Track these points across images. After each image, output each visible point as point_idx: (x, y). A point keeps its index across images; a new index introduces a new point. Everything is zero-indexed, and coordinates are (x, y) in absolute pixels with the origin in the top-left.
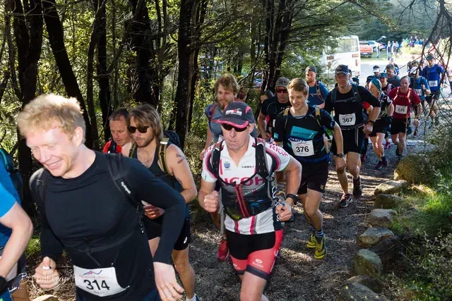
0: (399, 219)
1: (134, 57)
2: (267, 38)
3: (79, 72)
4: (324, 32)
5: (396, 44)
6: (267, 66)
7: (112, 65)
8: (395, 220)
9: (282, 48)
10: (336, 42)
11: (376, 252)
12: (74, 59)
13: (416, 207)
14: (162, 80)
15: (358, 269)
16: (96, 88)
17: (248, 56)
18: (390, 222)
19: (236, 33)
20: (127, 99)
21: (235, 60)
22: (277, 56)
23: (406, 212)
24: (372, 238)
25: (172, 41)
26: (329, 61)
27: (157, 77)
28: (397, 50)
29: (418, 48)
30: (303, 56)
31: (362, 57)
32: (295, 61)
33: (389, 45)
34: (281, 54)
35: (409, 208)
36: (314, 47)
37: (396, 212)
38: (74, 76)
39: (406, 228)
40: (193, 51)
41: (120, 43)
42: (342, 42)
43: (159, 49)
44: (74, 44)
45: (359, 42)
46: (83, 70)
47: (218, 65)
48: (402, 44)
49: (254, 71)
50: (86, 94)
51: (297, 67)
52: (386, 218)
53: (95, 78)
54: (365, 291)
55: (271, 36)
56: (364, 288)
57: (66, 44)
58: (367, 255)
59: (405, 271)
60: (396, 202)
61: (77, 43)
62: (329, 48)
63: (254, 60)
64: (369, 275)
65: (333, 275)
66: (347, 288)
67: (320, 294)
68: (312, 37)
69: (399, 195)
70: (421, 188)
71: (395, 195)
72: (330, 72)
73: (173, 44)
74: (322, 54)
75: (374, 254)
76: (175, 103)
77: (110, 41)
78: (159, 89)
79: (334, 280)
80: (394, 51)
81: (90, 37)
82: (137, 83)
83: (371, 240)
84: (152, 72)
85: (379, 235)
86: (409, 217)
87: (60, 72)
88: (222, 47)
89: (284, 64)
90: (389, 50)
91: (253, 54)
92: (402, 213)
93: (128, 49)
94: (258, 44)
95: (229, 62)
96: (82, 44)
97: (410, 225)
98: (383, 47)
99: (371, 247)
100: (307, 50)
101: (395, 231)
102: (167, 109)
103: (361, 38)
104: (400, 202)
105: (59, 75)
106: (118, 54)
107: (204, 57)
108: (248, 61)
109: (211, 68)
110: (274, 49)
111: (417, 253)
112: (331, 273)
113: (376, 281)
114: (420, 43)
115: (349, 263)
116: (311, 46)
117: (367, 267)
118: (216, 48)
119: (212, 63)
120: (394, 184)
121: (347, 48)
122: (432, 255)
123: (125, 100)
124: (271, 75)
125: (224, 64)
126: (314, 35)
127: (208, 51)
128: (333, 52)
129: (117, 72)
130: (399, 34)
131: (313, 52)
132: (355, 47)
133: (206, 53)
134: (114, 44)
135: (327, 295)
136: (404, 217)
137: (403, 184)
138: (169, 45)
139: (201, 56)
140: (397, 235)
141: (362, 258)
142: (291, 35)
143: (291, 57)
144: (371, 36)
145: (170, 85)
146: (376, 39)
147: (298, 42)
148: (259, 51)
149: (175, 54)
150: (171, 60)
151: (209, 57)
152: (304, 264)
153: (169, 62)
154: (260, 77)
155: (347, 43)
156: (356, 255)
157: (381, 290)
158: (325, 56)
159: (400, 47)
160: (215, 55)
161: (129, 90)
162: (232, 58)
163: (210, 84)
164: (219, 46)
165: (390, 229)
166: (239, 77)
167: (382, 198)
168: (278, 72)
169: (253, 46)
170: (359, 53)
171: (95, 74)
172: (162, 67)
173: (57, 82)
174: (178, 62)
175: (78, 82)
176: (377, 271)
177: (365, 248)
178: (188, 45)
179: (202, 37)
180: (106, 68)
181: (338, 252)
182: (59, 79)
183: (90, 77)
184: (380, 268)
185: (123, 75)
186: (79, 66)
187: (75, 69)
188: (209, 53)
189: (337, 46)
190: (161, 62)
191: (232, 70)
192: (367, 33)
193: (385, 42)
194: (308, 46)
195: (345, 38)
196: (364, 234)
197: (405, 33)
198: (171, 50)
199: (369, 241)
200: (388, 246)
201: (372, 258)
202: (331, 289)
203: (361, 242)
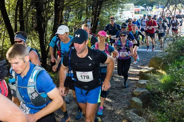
0: (151, 85)
1: (35, 12)
2: (93, 4)
3: (11, 18)
4: (118, 2)
5: (150, 8)
6: (93, 16)
7: (26, 15)
8: (149, 85)
9: (100, 9)
10: (124, 6)
11: (140, 99)
12: (9, 12)
13: (158, 79)
14: (47, 22)
15: (132, 106)
16: (19, 25)
17: (85, 12)
18: (147, 86)
19: (80, 2)
20: (32, 30)
21: (79, 14)
22: (98, 12)
23: (154, 81)
24: (138, 92)
25: (52, 5)
26: (120, 14)
27: (45, 21)
28: (151, 10)
29: (160, 9)
30: (109, 12)
31: (135, 13)
32: (105, 15)
33: (147, 8)
34: (99, 11)
35: (155, 80)
36: (114, 8)
37: (149, 81)
38: (9, 19)
39: (154, 89)
40: (61, 9)
41: (29, 6)
42: (126, 6)
43: (46, 9)
44: (9, 6)
45: (134, 6)
46: (13, 17)
47: (71, 16)
48: (153, 8)
49: (87, 18)
50: (14, 28)
51: (106, 17)
52: (144, 84)
53: (18, 21)
54: (135, 116)
55: (95, 3)
56: (134, 114)
57: (6, 6)
58: (136, 100)
59: (153, 107)
60: (149, 77)
61: (11, 5)
62: (121, 9)
63: (87, 14)
64: (137, 108)
65: (121, 108)
66: (128, 113)
67: (114, 116)
68: (113, 4)
69: (151, 74)
70: (160, 71)
71: (149, 74)
72: (121, 20)
73: (52, 6)
74: (117, 11)
75: (139, 100)
76: (52, 32)
77: (25, 5)
78: (45, 26)
79: (121, 110)
80: (150, 11)
81: (16, 3)
82: (36, 23)
84: (43, 18)
85: (141, 91)
86: (155, 83)
87: (3, 18)
88: (73, 8)
89: (100, 16)
90: (147, 10)
91: (87, 11)
92: (152, 82)
93: (33, 8)
94: (89, 7)
95: (76, 15)
96: (13, 6)
97: (156, 87)
98: (145, 9)
99: (138, 96)
100: (111, 9)
101: (149, 90)
102: (49, 34)
103: (135, 5)
104: (151, 77)
105: (2, 19)
106: (28, 10)
107: (65, 12)
108: (84, 14)
109: (68, 17)
110: (96, 9)
111: (158, 99)
112: (120, 107)
113: (140, 111)
114: (161, 7)
115: (128, 103)
116: (112, 8)
117: (136, 105)
118: (71, 8)
119: (69, 15)
120: (148, 69)
121: (128, 9)
122: (166, 100)
123: (31, 31)
124: (95, 20)
125: (74, 15)
126: (114, 3)
127: (67, 9)
128: (122, 11)
129: (27, 18)
130: (152, 3)
131: (114, 11)
132: (132, 8)
133: (66, 11)
134: (26, 6)
135: (118, 117)
136: (153, 83)
137: (152, 69)
138: (50, 7)
139: (64, 12)
140: (150, 91)
141: (134, 101)
142: (104, 3)
143: (104, 12)
144: (139, 4)
145: (50, 24)
146: (142, 5)
147: (107, 6)
148: (89, 10)
149: (53, 11)
150: (51, 13)
151: (68, 12)
152: (108, 103)
153: (50, 14)
154: (90, 21)
155: (128, 7)
156: (131, 99)
157: (142, 115)
158: (119, 12)
159: (152, 9)
160: (70, 11)
161: (33, 26)
162: (78, 13)
163: (68, 24)
164: (72, 7)
165: (146, 89)
166: (81, 21)
167: (143, 75)
168: (98, 19)
169: (87, 8)
170: (134, 11)
171: (18, 19)
172: (47, 16)
173: (2, 22)
174: (54, 14)
175: (11, 22)
176: (140, 107)
177: (135, 97)
178: (59, 7)
179: (65, 3)
180: (23, 16)
181: (123, 98)
182: (3, 21)
183: (16, 20)
184: (141, 106)
185: (30, 20)
186: (11, 16)
187: (9, 16)
188: (67, 10)
189: (124, 8)
190: (47, 14)
191: (78, 18)
192: (138, 2)
193: (145, 7)
194: (111, 8)
195: (128, 4)
196: (135, 91)
197: (155, 3)
198: (51, 9)
199: (137, 94)
200: (146, 96)
201: (139, 101)
202: (120, 114)
203: (133, 94)
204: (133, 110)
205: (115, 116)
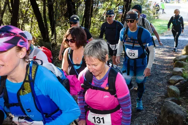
0: (186, 72)
6: (125, 3)
8: (184, 73)
11: (177, 87)
18: (182, 74)
24: (174, 80)
37: (184, 69)
52: (180, 72)
54: (175, 105)
56: (174, 103)
58: (173, 88)
60: (184, 65)
64: (174, 97)
65: (158, 97)
69: (185, 62)
79: (158, 99)
83: (174, 81)
85: (177, 79)
92: (187, 69)
99: (174, 84)
101: (185, 77)
104: (186, 65)
113: (178, 100)
115: (164, 91)
117: (173, 94)
137: (187, 57)
140: (186, 79)
141: (171, 89)
165: (182, 76)
167: (178, 63)
176: (178, 96)
177: (172, 85)
184: (179, 94)
196: (171, 79)
199: (173, 82)
200: (183, 84)
201: (176, 89)
202: (157, 103)
203: (169, 82)
204: (171, 99)
205: (152, 105)
